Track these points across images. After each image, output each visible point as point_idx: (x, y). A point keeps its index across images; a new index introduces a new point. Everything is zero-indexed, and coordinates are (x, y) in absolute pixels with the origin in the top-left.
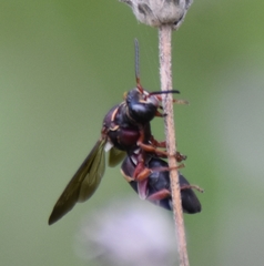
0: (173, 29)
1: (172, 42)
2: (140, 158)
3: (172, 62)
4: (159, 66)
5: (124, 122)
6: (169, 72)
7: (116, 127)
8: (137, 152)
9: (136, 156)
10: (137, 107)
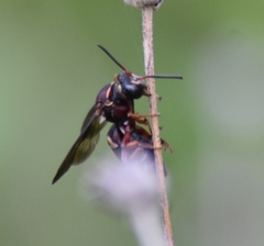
0: (154, 10)
1: (153, 20)
2: (128, 129)
3: (153, 36)
4: (142, 40)
5: (117, 99)
6: (151, 45)
7: (111, 103)
8: (126, 123)
9: (125, 127)
10: (129, 87)
